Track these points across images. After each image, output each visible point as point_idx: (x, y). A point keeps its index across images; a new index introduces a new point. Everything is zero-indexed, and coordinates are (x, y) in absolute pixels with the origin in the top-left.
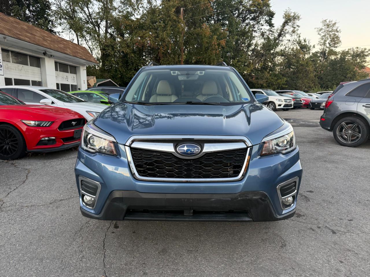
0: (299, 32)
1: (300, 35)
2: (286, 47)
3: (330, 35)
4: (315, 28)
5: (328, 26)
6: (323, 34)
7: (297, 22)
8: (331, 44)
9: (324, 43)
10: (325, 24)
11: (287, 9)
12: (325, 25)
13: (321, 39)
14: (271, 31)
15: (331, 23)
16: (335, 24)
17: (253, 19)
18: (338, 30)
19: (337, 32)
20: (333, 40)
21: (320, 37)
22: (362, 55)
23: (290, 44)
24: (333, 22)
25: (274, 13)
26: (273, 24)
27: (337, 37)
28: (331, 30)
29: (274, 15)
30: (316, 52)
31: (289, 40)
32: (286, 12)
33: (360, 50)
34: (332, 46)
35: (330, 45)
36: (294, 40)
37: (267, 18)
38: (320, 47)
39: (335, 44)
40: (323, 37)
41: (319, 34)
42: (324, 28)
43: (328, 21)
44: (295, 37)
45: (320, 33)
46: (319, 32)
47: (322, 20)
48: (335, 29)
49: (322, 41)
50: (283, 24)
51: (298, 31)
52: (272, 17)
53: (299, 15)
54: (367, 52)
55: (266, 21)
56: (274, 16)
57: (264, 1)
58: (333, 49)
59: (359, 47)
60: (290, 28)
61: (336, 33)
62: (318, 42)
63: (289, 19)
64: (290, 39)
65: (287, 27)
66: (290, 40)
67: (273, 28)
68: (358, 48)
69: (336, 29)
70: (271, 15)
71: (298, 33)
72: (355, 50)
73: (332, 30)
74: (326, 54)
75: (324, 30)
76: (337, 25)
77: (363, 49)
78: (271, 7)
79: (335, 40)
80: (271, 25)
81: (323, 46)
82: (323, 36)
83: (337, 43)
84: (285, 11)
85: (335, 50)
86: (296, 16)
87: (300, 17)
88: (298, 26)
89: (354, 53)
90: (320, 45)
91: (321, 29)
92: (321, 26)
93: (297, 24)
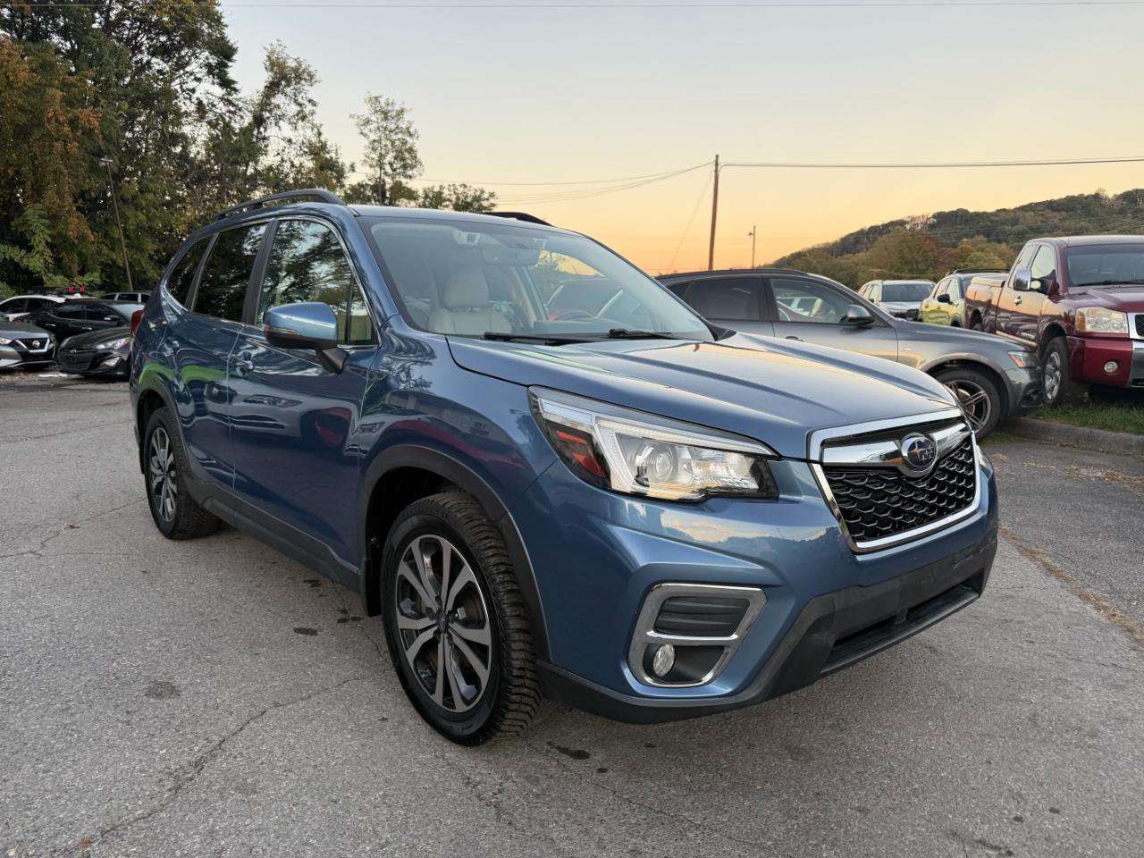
0: (317, 120)
1: (322, 130)
2: (283, 160)
3: (393, 143)
4: (352, 116)
5: (386, 115)
6: (373, 137)
7: (310, 91)
8: (395, 166)
9: (379, 161)
10: (378, 109)
11: (275, 43)
12: (376, 112)
13: (370, 150)
14: (230, 103)
15: (390, 108)
16: (402, 111)
17: (163, 52)
18: (412, 130)
19: (411, 135)
20: (399, 156)
21: (366, 142)
22: (476, 205)
23: (293, 152)
24: (397, 107)
25: (235, 46)
26: (234, 82)
27: (410, 150)
28: (393, 127)
29: (233, 54)
30: (359, 184)
31: (290, 141)
32: (273, 52)
33: (471, 193)
34: (399, 174)
35: (394, 170)
36: (303, 143)
37: (213, 61)
38: (371, 171)
39: (405, 167)
40: (376, 144)
41: (362, 133)
42: (375, 120)
43: (382, 100)
44: (304, 133)
45: (366, 131)
46: (362, 128)
47: (367, 96)
48: (404, 126)
49: (375, 156)
50: (266, 87)
51: (315, 117)
52: (229, 58)
53: (311, 69)
54: (487, 200)
55: (210, 69)
56: (234, 57)
57: (204, 4)
58: (403, 180)
59: (468, 185)
60: (287, 102)
61: (408, 139)
62: (363, 158)
63: (283, 76)
64: (292, 137)
65: (279, 99)
66: (294, 141)
67: (234, 96)
68: (465, 186)
69: (408, 128)
70: (225, 52)
71: (315, 122)
72: (460, 190)
73: (397, 128)
74: (385, 193)
75: (375, 125)
76: (407, 117)
77: (476, 191)
78: (226, 26)
79: (406, 158)
80: (226, 83)
81: (378, 169)
82: (374, 141)
83: (412, 167)
84: (269, 47)
85: (409, 186)
86: (304, 72)
87: (317, 77)
88: (310, 101)
89: (458, 199)
90: (371, 166)
91: (368, 122)
92: (366, 111)
93: (310, 96)
